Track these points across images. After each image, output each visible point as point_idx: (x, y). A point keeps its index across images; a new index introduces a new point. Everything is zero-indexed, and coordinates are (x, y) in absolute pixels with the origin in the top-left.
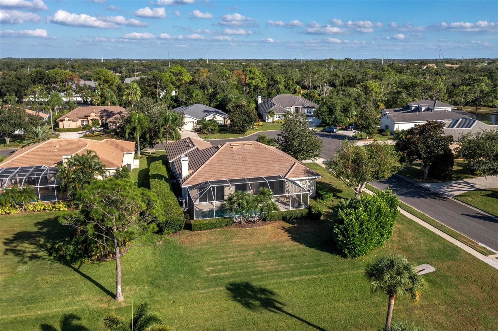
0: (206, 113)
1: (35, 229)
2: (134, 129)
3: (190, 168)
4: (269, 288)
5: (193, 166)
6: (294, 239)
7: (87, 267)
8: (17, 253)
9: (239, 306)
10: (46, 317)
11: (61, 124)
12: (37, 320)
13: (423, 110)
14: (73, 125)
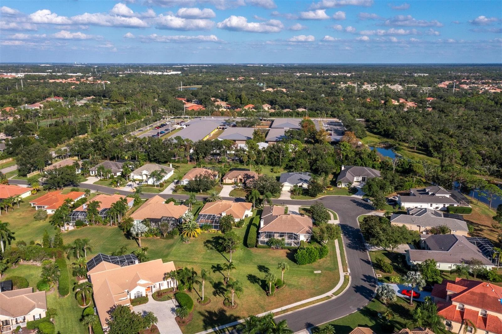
0: (300, 181)
1: (212, 240)
2: (252, 198)
3: (264, 225)
4: (269, 268)
5: (265, 223)
6: (287, 256)
7: (225, 254)
8: (208, 247)
9: (258, 270)
10: (214, 264)
11: (224, 180)
12: (212, 264)
13: (430, 194)
14: (230, 181)
